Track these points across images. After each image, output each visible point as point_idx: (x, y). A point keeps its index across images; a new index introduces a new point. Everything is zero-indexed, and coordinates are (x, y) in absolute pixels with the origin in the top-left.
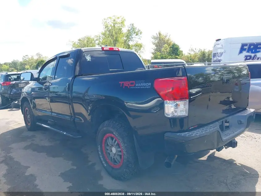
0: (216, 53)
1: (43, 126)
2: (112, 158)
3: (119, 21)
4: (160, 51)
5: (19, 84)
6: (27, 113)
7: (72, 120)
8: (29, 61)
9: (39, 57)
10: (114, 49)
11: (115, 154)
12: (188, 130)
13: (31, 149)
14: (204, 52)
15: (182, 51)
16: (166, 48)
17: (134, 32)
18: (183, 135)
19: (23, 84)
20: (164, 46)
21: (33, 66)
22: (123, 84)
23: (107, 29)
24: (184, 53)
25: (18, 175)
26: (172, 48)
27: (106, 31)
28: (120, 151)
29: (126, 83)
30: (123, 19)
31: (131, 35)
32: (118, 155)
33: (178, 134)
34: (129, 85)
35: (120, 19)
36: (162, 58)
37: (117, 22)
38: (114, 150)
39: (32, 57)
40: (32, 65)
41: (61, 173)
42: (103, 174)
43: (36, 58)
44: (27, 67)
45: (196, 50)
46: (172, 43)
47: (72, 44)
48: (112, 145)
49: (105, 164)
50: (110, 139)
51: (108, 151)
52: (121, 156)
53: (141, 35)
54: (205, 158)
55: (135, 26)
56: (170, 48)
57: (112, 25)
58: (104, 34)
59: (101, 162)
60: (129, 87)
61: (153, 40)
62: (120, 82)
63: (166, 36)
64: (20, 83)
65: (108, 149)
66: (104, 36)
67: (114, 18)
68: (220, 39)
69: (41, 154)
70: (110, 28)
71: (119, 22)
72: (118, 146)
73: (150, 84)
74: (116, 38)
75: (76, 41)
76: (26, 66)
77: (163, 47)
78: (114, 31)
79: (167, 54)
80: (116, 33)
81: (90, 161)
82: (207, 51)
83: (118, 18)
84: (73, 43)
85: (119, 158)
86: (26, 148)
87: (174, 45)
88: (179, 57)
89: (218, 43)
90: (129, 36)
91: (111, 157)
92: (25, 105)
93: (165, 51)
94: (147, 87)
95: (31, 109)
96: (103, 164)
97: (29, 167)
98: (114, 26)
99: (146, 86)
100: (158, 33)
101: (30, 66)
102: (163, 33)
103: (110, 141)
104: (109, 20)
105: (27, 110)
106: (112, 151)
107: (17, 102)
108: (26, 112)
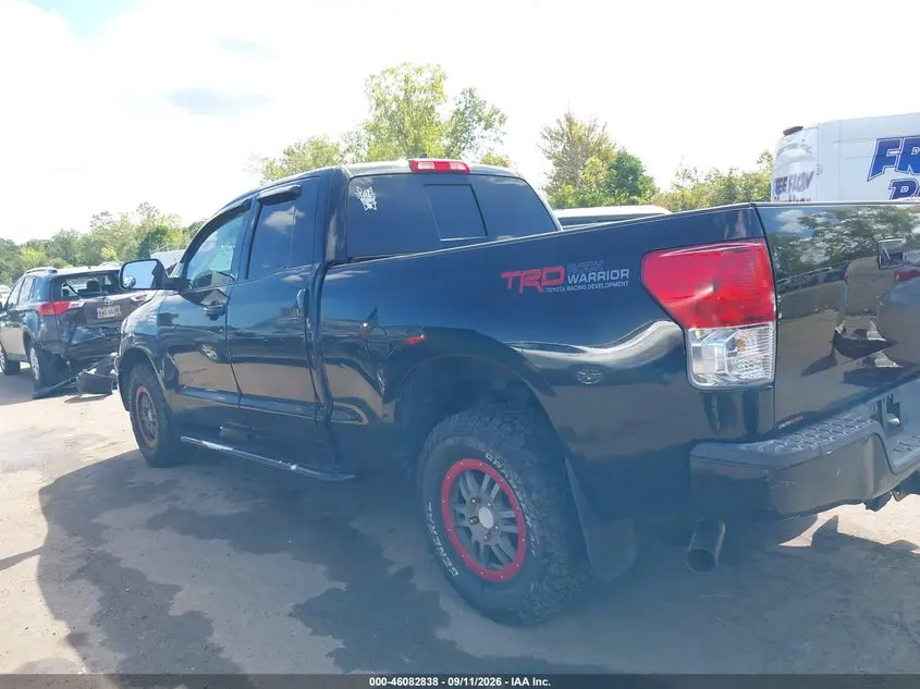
0: (786, 179)
1: (206, 448)
2: (482, 547)
3: (421, 81)
4: (573, 180)
5: (99, 310)
6: (145, 404)
7: (321, 418)
8: (115, 234)
9: (146, 217)
10: (453, 167)
11: (490, 533)
12: (776, 434)
13: (175, 528)
14: (730, 179)
15: (651, 179)
16: (595, 171)
17: (476, 118)
18: (762, 450)
19: (109, 308)
20: (587, 162)
21: (129, 251)
22: (516, 280)
23: (381, 110)
24: (657, 184)
25: (144, 618)
26: (617, 168)
27: (379, 118)
28: (512, 521)
29: (529, 277)
30: (438, 74)
31: (467, 130)
32: (503, 534)
33: (743, 447)
34: (540, 281)
35: (427, 75)
36: (583, 204)
37: (417, 85)
38: (486, 518)
39: (124, 217)
40: (123, 245)
41: (297, 607)
42: (448, 604)
43: (136, 220)
44: (106, 252)
45: (699, 173)
46: (615, 151)
47: (261, 166)
48: (479, 501)
49: (454, 569)
50: (470, 479)
51: (466, 523)
52: (513, 538)
53: (503, 128)
54: (804, 540)
55: (480, 95)
56: (609, 169)
57: (401, 95)
58: (374, 129)
59: (439, 560)
60: (541, 290)
61: (547, 144)
62: (504, 275)
63: (591, 130)
64: (101, 305)
65: (463, 515)
66: (373, 137)
67: (404, 71)
68: (800, 128)
69: (213, 542)
70: (394, 107)
71: (422, 84)
72: (500, 505)
73: (625, 273)
74: (417, 140)
75: (277, 155)
76: (104, 249)
77: (585, 166)
78: (407, 118)
79: (600, 191)
80: (415, 125)
81: (391, 563)
82: (738, 174)
83: (419, 71)
84: (266, 163)
85: (506, 545)
86: (154, 524)
87: (623, 158)
88: (641, 200)
89: (794, 142)
90: (460, 133)
91: (477, 544)
92: (135, 377)
93: (593, 179)
94: (615, 285)
95: (161, 391)
96: (445, 570)
97: (178, 589)
98: (407, 100)
99: (610, 281)
100: (563, 119)
101: (119, 251)
102: (582, 119)
103: (469, 486)
104: (390, 80)
105: (142, 394)
106: (479, 521)
107: (94, 370)
108: (140, 403)
